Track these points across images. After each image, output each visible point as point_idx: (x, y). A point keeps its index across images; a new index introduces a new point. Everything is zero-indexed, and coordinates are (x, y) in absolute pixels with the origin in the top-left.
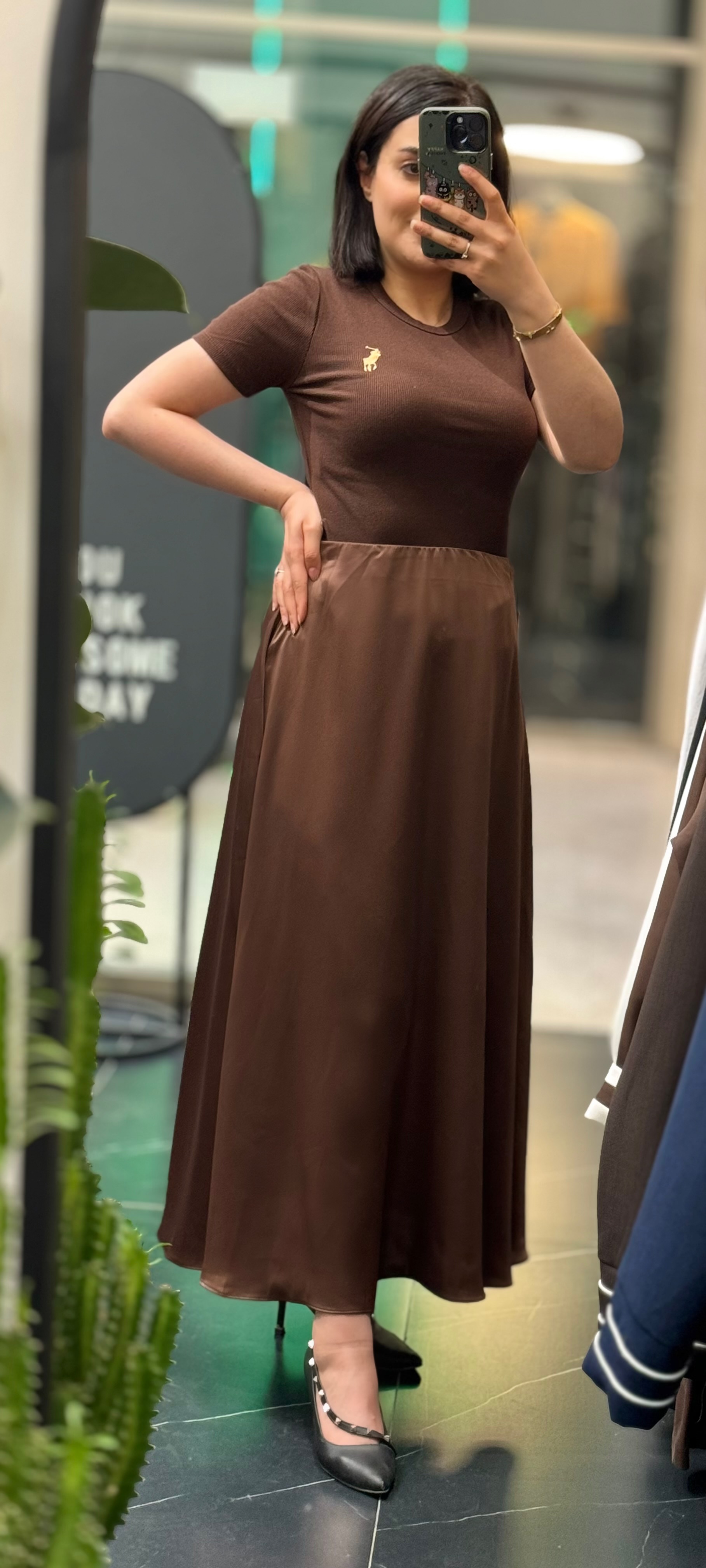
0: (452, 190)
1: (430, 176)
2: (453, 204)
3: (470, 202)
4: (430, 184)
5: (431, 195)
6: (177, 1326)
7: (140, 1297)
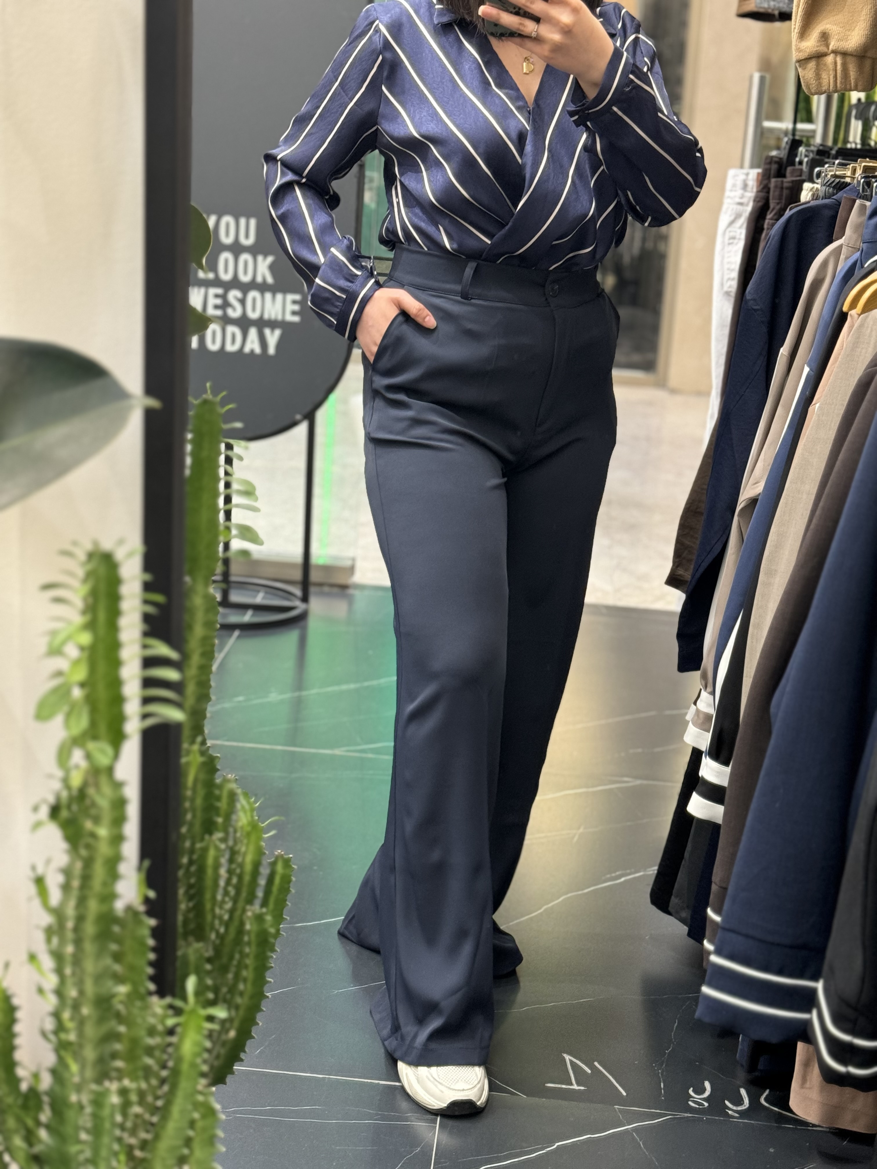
6: (289, 887)
7: (257, 865)
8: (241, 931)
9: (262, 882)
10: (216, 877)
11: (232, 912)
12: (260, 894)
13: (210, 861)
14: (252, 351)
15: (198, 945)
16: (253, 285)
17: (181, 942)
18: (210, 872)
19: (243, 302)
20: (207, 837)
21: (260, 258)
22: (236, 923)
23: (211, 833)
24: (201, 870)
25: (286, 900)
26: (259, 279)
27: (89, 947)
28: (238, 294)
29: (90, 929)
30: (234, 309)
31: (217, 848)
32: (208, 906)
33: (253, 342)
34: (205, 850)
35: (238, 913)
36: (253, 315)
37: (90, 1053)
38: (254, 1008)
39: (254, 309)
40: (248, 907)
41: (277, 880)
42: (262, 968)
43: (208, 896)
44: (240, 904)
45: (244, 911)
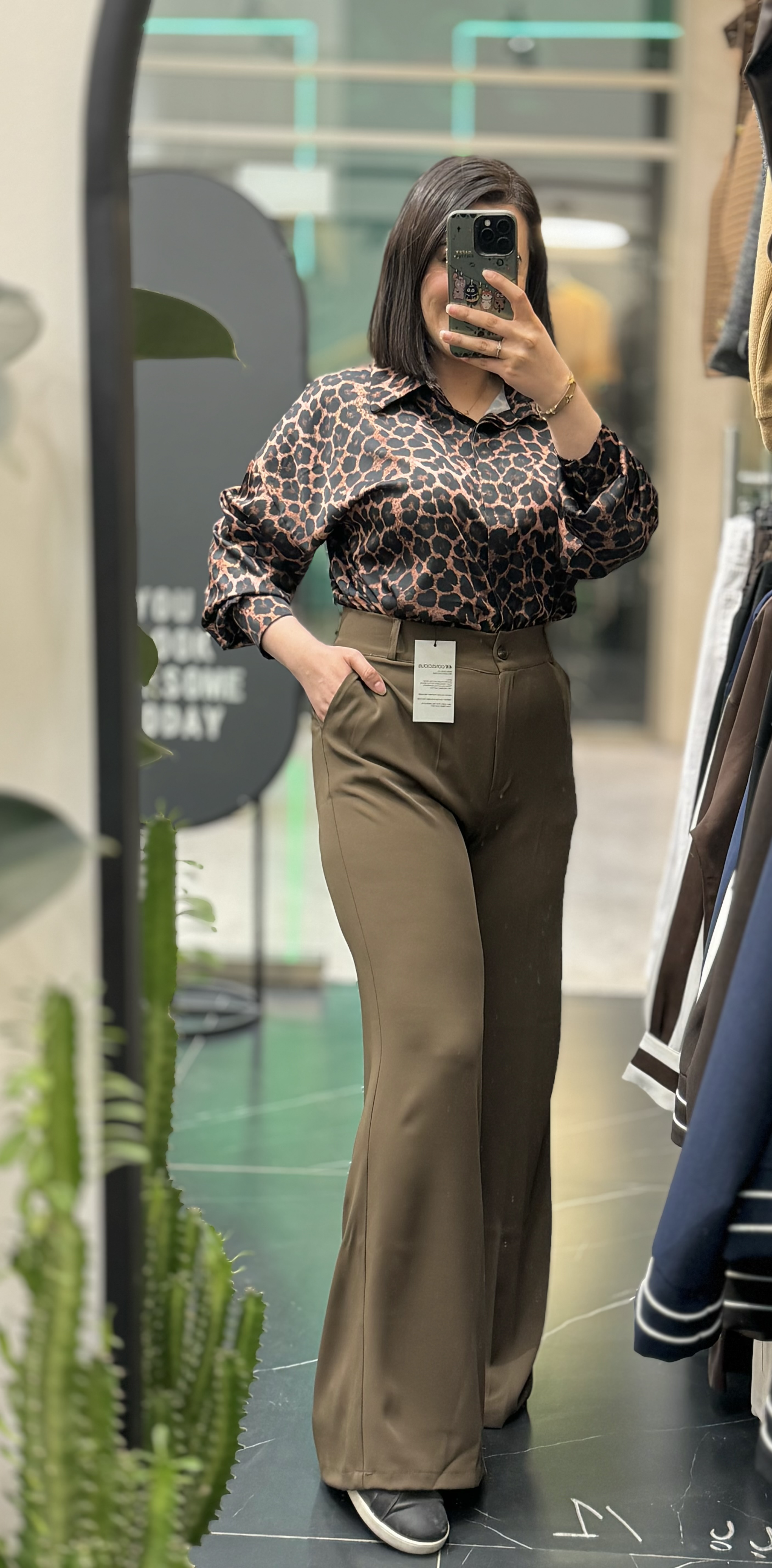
0: (480, 290)
1: (458, 277)
3: (497, 303)
4: (458, 284)
6: (261, 1326)
7: (226, 1305)
8: (211, 1377)
9: (232, 1322)
10: (183, 1319)
11: (201, 1357)
13: (176, 1303)
15: (167, 1394)
16: (190, 663)
17: (148, 1392)
18: (176, 1314)
20: (172, 1276)
22: (206, 1369)
23: (176, 1272)
24: (167, 1313)
25: (258, 1341)
27: (55, 1401)
29: (55, 1381)
31: (183, 1289)
32: (176, 1352)
34: (170, 1291)
35: (207, 1358)
37: (58, 1514)
38: (229, 1461)
40: (218, 1350)
41: (248, 1322)
42: (235, 1416)
43: (174, 1340)
44: (210, 1347)
45: (214, 1355)
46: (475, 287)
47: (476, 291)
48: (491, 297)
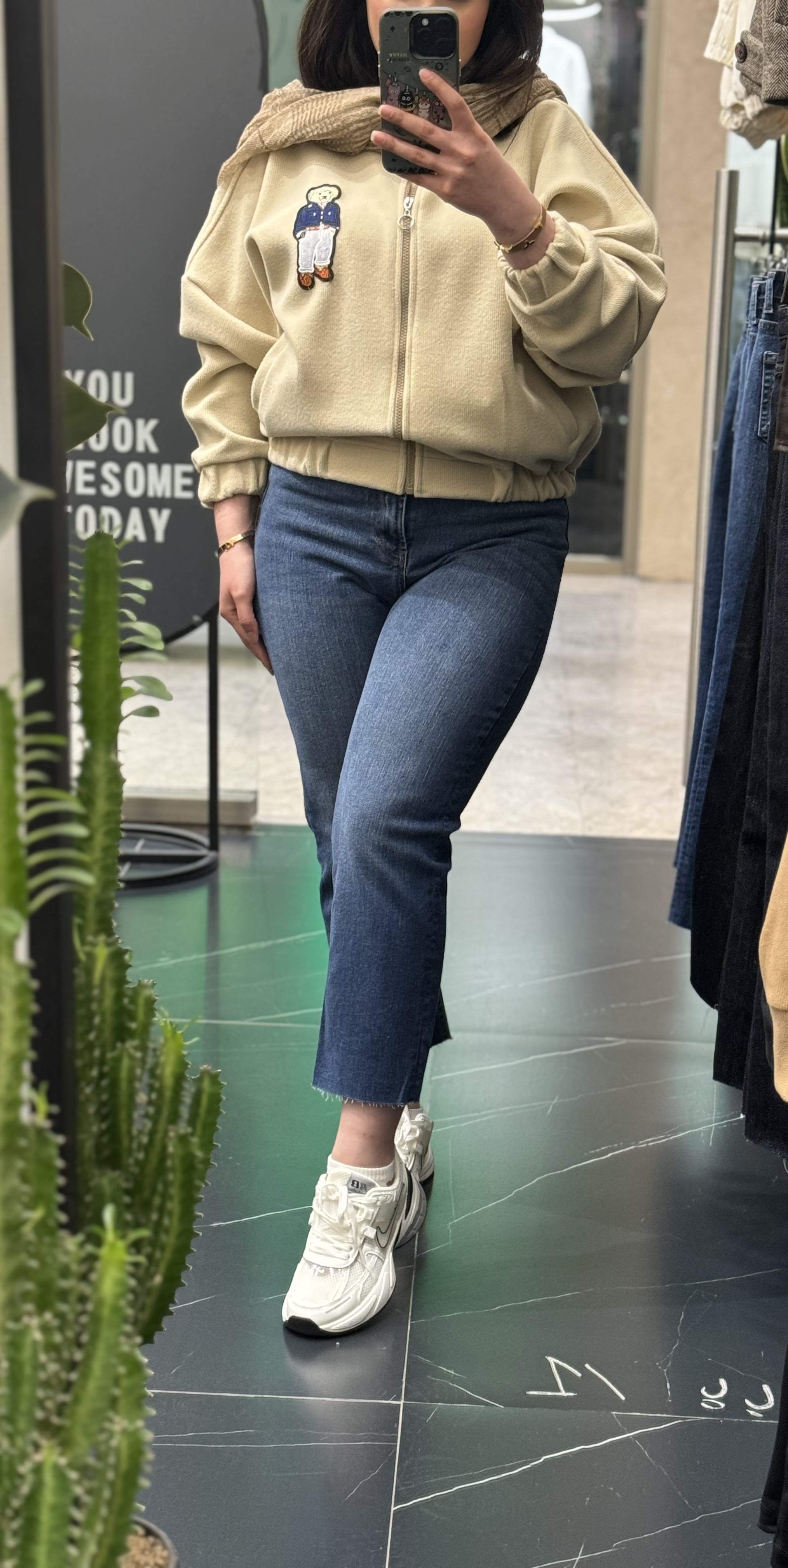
0: (417, 98)
1: (391, 84)
2: (417, 115)
3: (436, 112)
4: (391, 91)
5: (393, 105)
6: (219, 1107)
7: (179, 1079)
8: (163, 1156)
9: (187, 1099)
11: (152, 1134)
12: (185, 1112)
13: (124, 1073)
14: (135, 538)
15: (114, 1174)
16: (133, 455)
18: (124, 1086)
19: (121, 477)
20: (119, 1045)
21: (140, 422)
22: (157, 1148)
23: (123, 1041)
24: (114, 1085)
25: (216, 1123)
26: (140, 448)
28: (116, 468)
30: (111, 487)
31: (132, 1058)
32: (124, 1127)
33: (135, 527)
34: (118, 1060)
35: (159, 1137)
36: (134, 493)
38: (183, 1249)
39: (135, 485)
40: (171, 1127)
41: (204, 1101)
42: (189, 1202)
43: (123, 1115)
44: (162, 1126)
45: (166, 1132)
46: (411, 95)
47: (412, 99)
48: (429, 105)
